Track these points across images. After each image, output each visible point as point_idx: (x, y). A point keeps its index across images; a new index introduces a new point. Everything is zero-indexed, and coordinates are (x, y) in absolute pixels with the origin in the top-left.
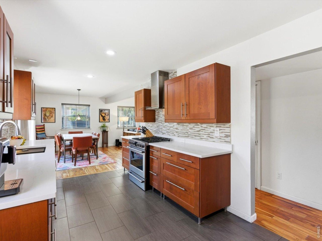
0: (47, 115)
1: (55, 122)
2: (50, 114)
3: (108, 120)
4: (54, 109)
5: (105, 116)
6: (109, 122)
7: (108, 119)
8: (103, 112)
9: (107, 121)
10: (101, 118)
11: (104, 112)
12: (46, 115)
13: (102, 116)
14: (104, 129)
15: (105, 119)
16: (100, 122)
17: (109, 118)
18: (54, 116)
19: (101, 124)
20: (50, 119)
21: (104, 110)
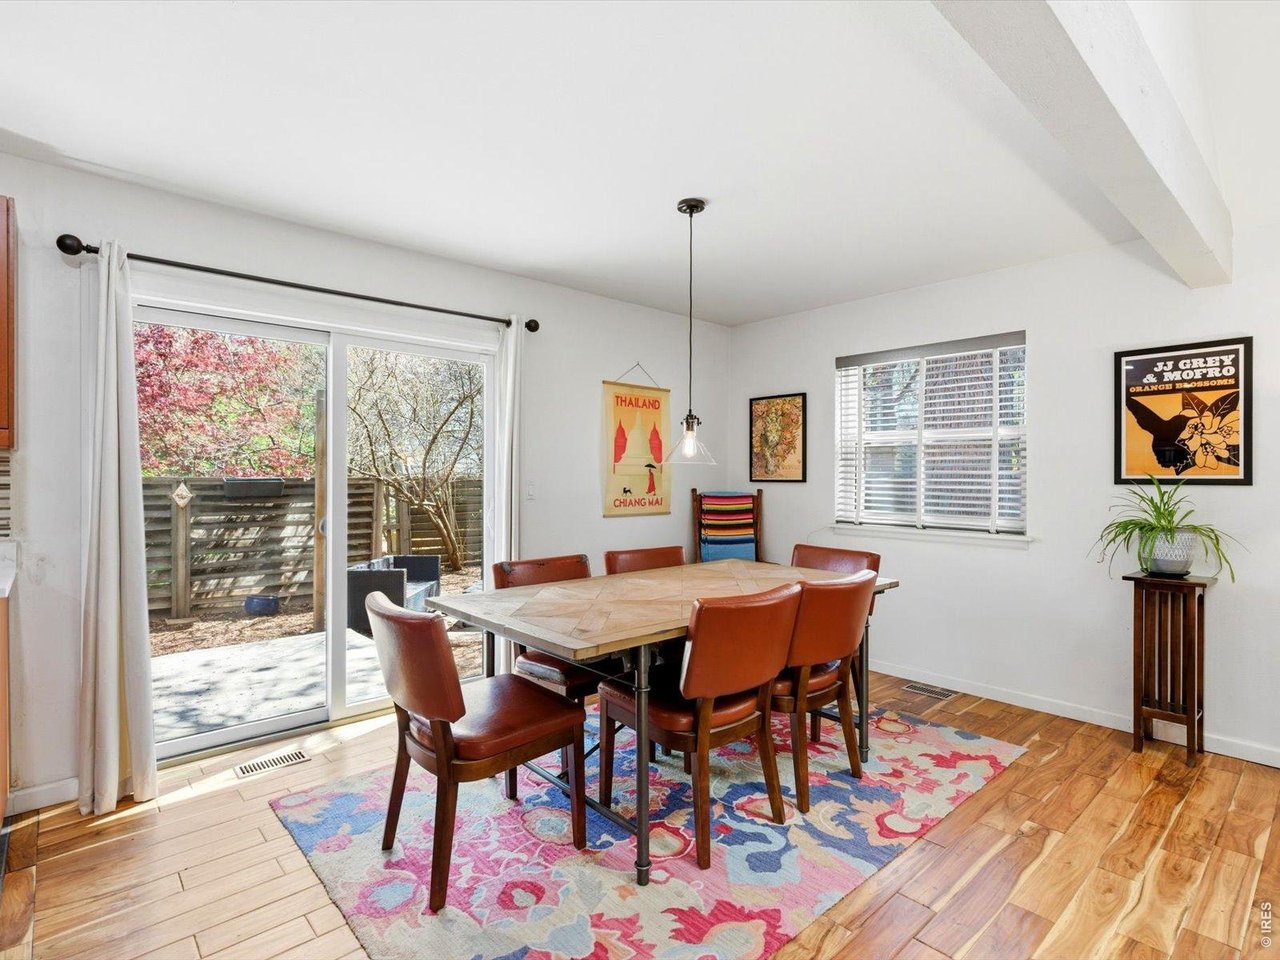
0: (771, 438)
1: (804, 480)
2: (783, 430)
3: (1232, 461)
4: (799, 400)
5: (1189, 413)
6: (1248, 480)
7: (1233, 449)
8: (1160, 376)
9: (1205, 465)
10: (1138, 442)
11: (1168, 376)
12: (766, 440)
13: (1146, 419)
14: (1168, 552)
15: (1193, 445)
16: (1118, 480)
17: (1240, 441)
18: (799, 443)
19: (1132, 504)
20: (784, 458)
21: (1177, 360)
